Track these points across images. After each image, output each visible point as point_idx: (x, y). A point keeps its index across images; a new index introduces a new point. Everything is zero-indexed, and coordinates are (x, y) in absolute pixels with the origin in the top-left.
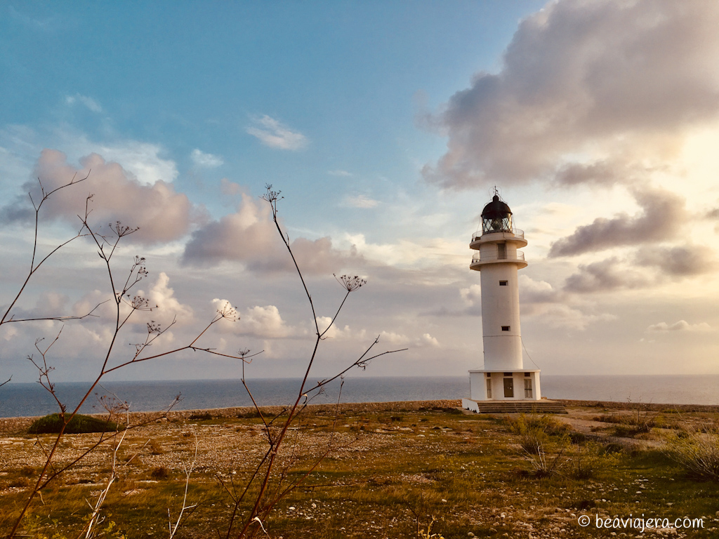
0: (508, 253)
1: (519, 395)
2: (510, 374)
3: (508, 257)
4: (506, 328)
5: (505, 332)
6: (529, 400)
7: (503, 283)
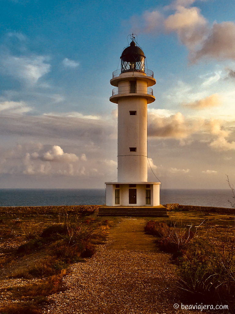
0: (138, 88)
1: (140, 202)
2: (134, 185)
3: (138, 92)
4: (133, 150)
5: (133, 153)
6: (148, 207)
7: (133, 113)
